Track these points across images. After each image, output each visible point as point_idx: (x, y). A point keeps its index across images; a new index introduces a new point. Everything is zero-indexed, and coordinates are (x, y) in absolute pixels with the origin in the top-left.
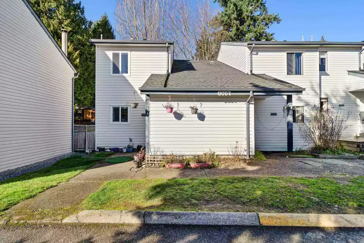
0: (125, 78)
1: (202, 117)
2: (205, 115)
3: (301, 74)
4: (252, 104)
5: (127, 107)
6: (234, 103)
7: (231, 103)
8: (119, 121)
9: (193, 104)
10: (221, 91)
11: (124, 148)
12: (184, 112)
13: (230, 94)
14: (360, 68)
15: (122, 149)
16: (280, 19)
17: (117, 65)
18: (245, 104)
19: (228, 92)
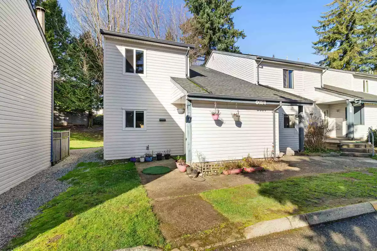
0: (141, 78)
1: (239, 124)
2: (241, 122)
3: (291, 88)
4: (277, 112)
5: (143, 112)
6: (264, 111)
7: (262, 111)
8: (133, 127)
9: (235, 111)
10: (259, 101)
11: (141, 157)
12: (224, 119)
13: (265, 103)
14: (322, 86)
15: (139, 158)
16: (245, 35)
17: (130, 62)
18: (272, 112)
19: (263, 101)
